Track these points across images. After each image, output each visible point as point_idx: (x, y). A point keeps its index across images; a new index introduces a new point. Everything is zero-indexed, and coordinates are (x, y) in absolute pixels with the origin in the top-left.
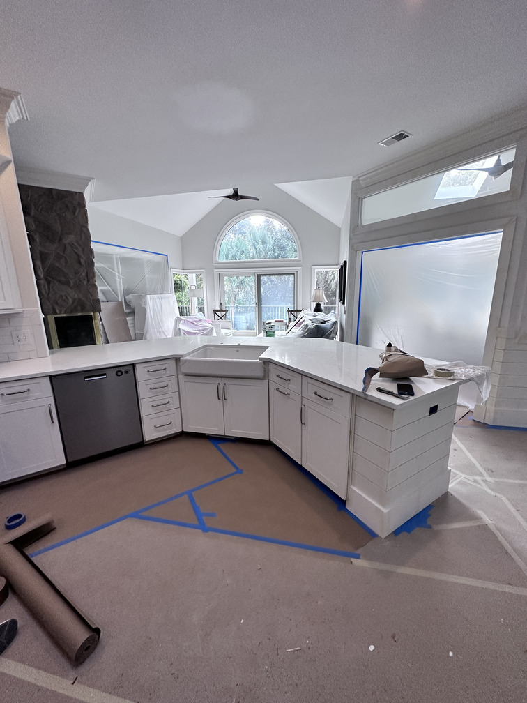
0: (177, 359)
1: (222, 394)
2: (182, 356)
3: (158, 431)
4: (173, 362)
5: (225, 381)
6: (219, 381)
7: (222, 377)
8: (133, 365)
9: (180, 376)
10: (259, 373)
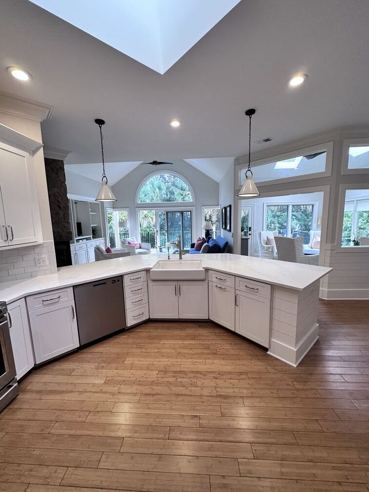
0: (148, 271)
1: (178, 292)
2: (151, 268)
3: (135, 319)
4: (144, 273)
5: (180, 283)
6: (176, 283)
7: (177, 281)
8: (122, 276)
9: (149, 281)
10: (203, 277)
